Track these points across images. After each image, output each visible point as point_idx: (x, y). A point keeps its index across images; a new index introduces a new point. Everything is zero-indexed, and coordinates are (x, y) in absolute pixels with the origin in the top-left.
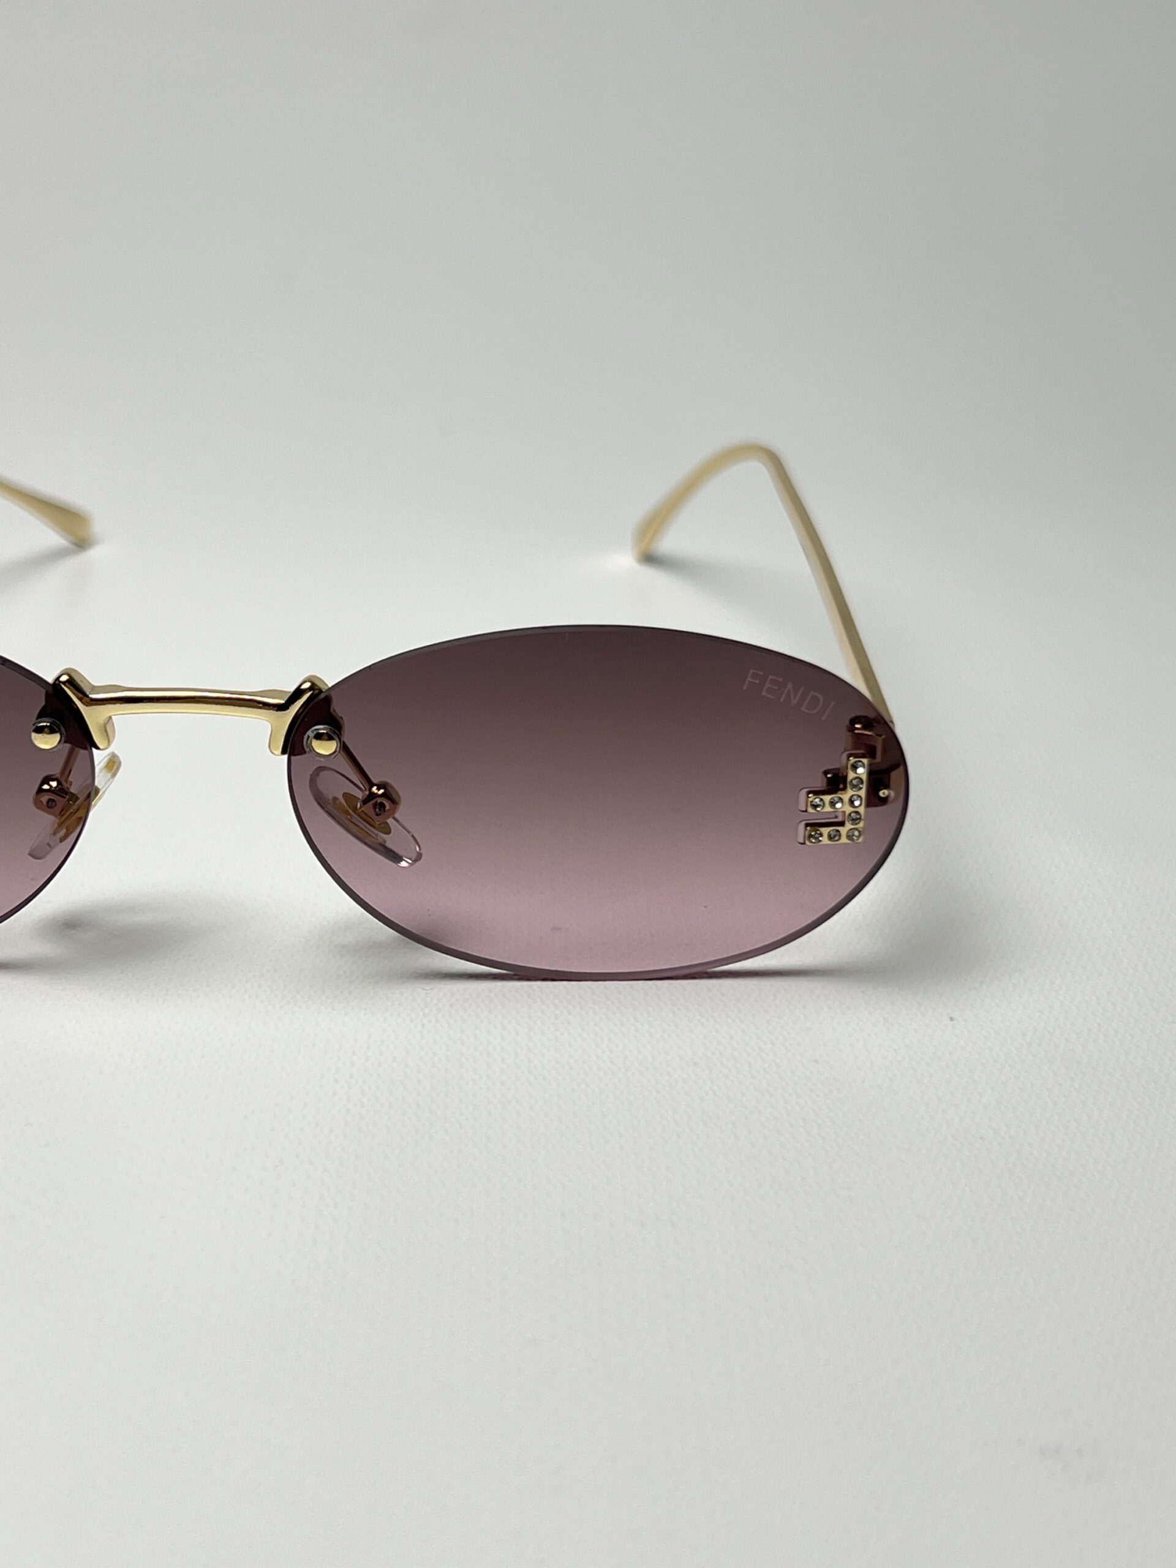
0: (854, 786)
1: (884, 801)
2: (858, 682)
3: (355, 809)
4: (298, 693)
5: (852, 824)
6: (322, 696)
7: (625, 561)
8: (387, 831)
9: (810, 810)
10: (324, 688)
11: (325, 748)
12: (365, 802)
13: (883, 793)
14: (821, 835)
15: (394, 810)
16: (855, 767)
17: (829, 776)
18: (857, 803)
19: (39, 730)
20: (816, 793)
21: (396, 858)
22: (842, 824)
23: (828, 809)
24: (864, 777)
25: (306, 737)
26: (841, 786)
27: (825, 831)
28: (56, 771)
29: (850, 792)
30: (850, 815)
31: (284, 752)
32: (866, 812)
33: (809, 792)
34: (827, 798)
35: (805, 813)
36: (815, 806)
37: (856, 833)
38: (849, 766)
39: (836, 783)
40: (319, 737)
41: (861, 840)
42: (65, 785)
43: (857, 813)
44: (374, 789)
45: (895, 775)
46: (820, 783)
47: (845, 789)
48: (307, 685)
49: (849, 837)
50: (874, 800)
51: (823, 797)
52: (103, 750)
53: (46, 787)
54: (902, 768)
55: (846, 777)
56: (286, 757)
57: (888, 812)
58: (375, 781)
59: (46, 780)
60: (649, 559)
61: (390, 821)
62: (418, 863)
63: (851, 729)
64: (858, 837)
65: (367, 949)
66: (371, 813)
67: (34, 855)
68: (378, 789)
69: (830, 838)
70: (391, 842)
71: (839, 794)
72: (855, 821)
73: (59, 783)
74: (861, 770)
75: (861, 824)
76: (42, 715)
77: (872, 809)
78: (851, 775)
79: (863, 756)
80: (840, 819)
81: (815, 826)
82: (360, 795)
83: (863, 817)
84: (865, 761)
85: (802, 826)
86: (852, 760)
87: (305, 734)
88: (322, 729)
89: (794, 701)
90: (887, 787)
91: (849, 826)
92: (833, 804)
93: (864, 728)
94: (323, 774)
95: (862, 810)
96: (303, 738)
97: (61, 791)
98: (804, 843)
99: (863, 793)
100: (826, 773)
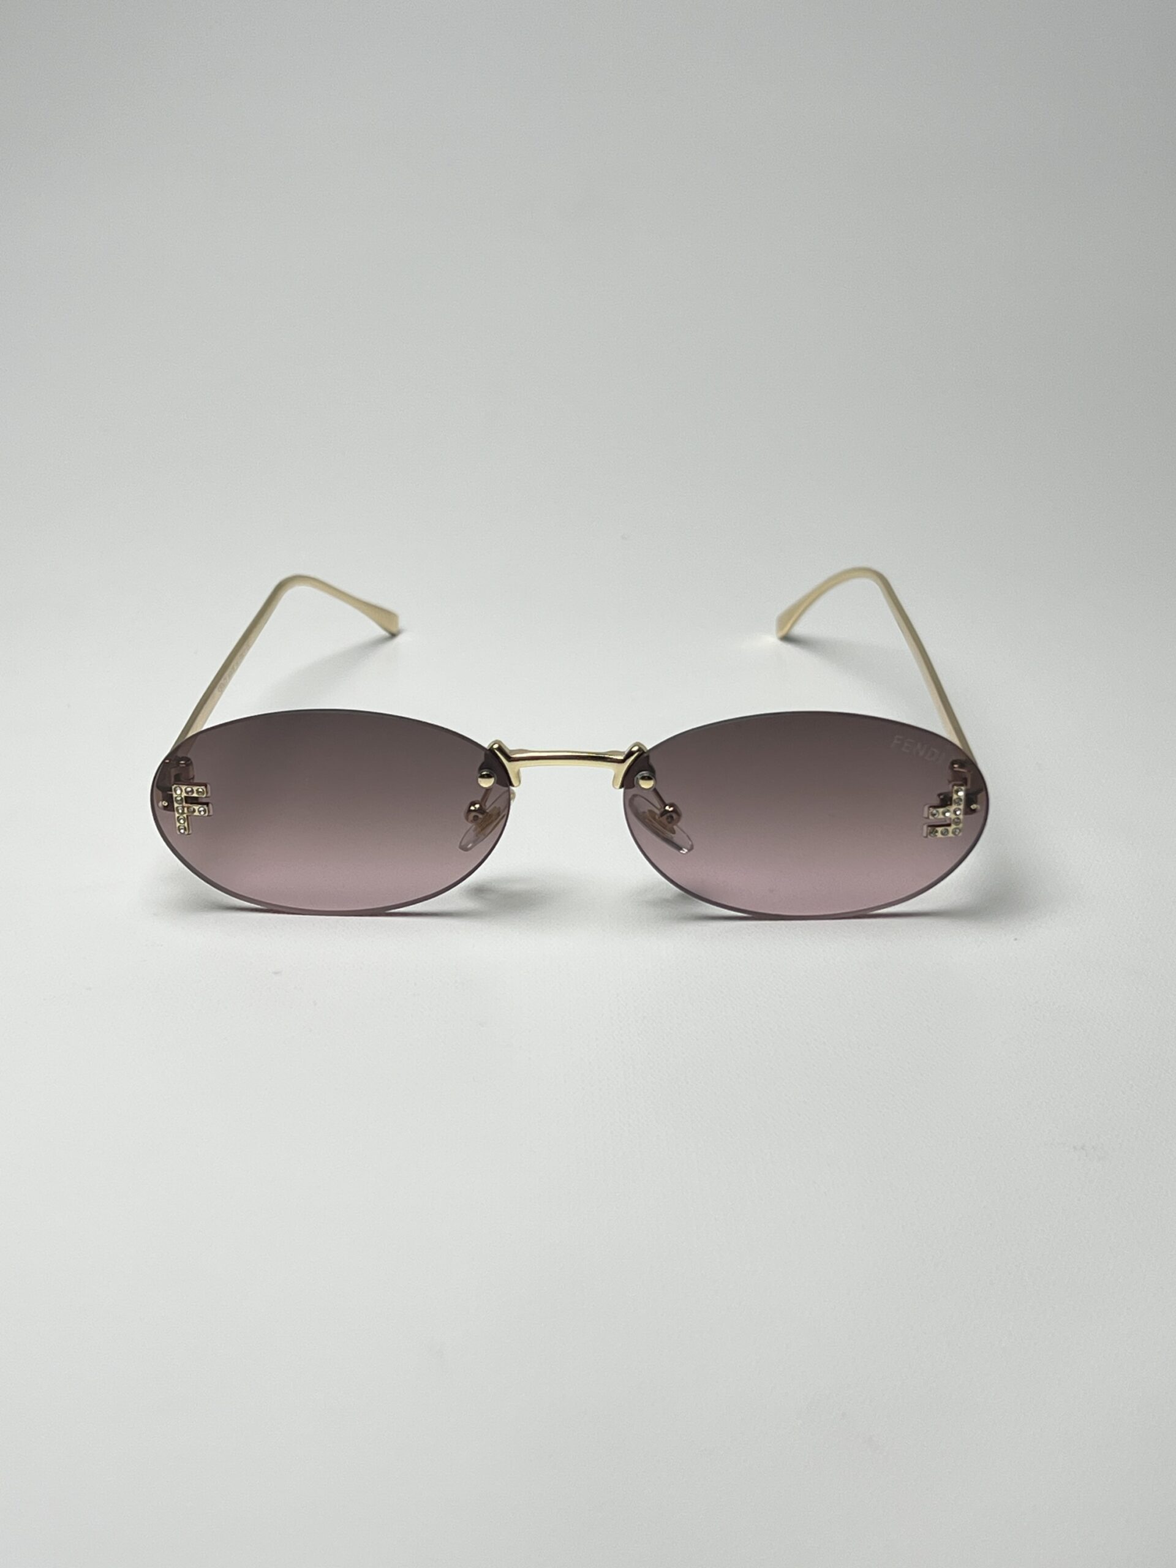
0: (956, 803)
1: (974, 811)
2: (954, 739)
3: (654, 819)
4: (630, 754)
5: (956, 825)
6: (645, 755)
7: (771, 640)
8: (674, 832)
9: (931, 817)
10: (645, 751)
11: (647, 785)
12: (662, 815)
13: (973, 807)
14: (937, 832)
15: (678, 821)
16: (957, 792)
17: (942, 797)
18: (958, 813)
19: (483, 777)
20: (935, 807)
21: (679, 848)
22: (949, 825)
23: (941, 816)
24: (963, 798)
25: (635, 779)
26: (949, 803)
27: (940, 829)
28: (479, 799)
29: (954, 807)
30: (954, 820)
31: (622, 786)
32: (964, 818)
33: (931, 807)
34: (941, 810)
35: (927, 820)
36: (934, 815)
37: (958, 831)
38: (954, 791)
39: (946, 801)
40: (643, 778)
41: (960, 834)
42: (483, 807)
43: (958, 819)
44: (667, 808)
45: (981, 796)
46: (937, 802)
47: (951, 804)
48: (635, 749)
49: (954, 833)
50: (968, 811)
51: (938, 810)
52: (516, 787)
53: (472, 808)
54: (984, 793)
55: (951, 798)
56: (622, 790)
57: (976, 818)
58: (667, 802)
59: (473, 804)
60: (787, 638)
61: (675, 827)
62: (691, 852)
63: (952, 768)
64: (959, 833)
65: (662, 903)
66: (666, 823)
67: (464, 848)
68: (670, 808)
69: (942, 833)
70: (676, 838)
71: (947, 808)
72: (957, 823)
73: (481, 806)
74: (961, 794)
75: (961, 826)
76: (481, 768)
77: (968, 816)
78: (955, 797)
79: (962, 785)
80: (948, 822)
81: (933, 827)
82: (658, 812)
83: (962, 821)
84: (963, 788)
85: (925, 827)
86: (956, 788)
87: (635, 776)
88: (645, 773)
89: (921, 753)
90: (976, 803)
91: (953, 826)
92: (944, 813)
93: (959, 767)
94: (637, 799)
95: (961, 817)
96: (634, 780)
97: (481, 810)
98: (926, 837)
99: (962, 807)
100: (939, 795)
